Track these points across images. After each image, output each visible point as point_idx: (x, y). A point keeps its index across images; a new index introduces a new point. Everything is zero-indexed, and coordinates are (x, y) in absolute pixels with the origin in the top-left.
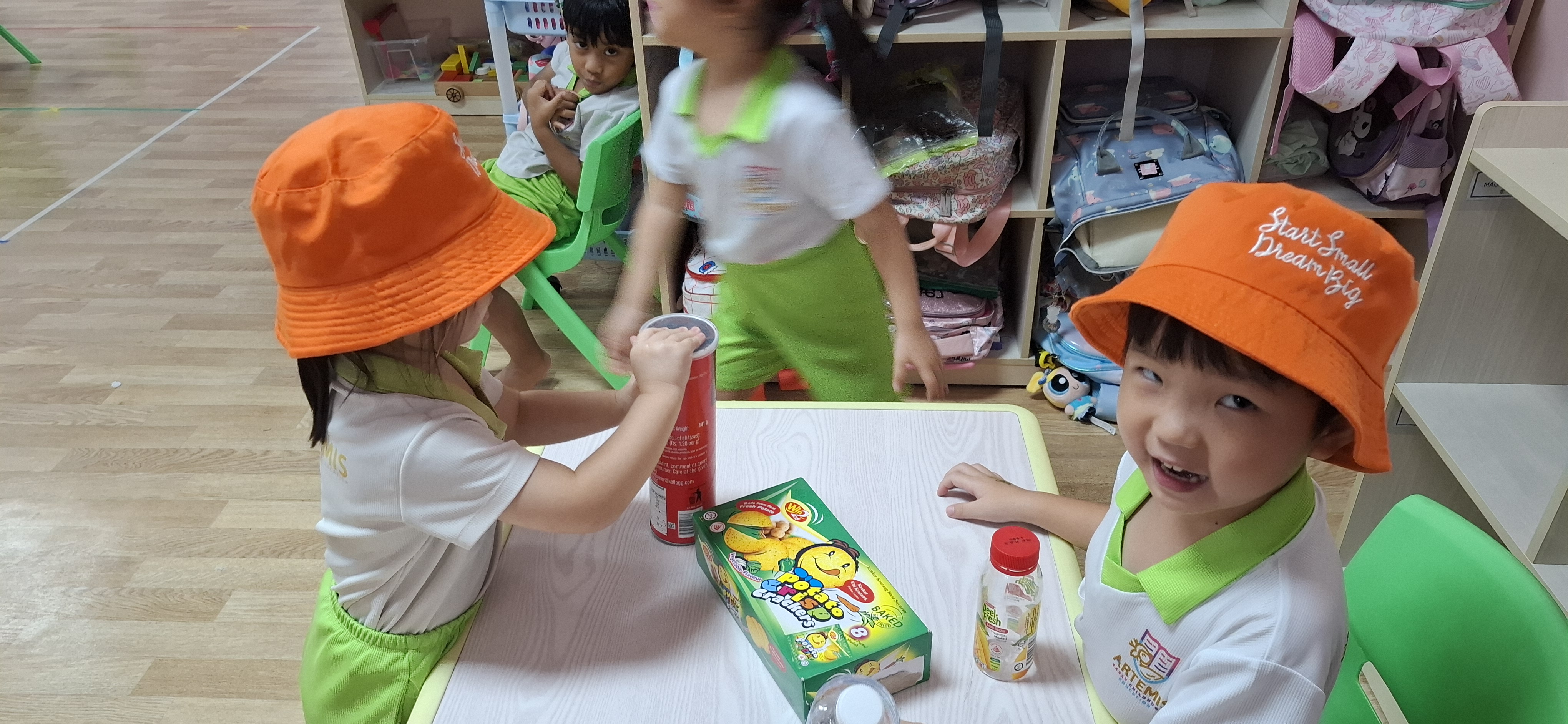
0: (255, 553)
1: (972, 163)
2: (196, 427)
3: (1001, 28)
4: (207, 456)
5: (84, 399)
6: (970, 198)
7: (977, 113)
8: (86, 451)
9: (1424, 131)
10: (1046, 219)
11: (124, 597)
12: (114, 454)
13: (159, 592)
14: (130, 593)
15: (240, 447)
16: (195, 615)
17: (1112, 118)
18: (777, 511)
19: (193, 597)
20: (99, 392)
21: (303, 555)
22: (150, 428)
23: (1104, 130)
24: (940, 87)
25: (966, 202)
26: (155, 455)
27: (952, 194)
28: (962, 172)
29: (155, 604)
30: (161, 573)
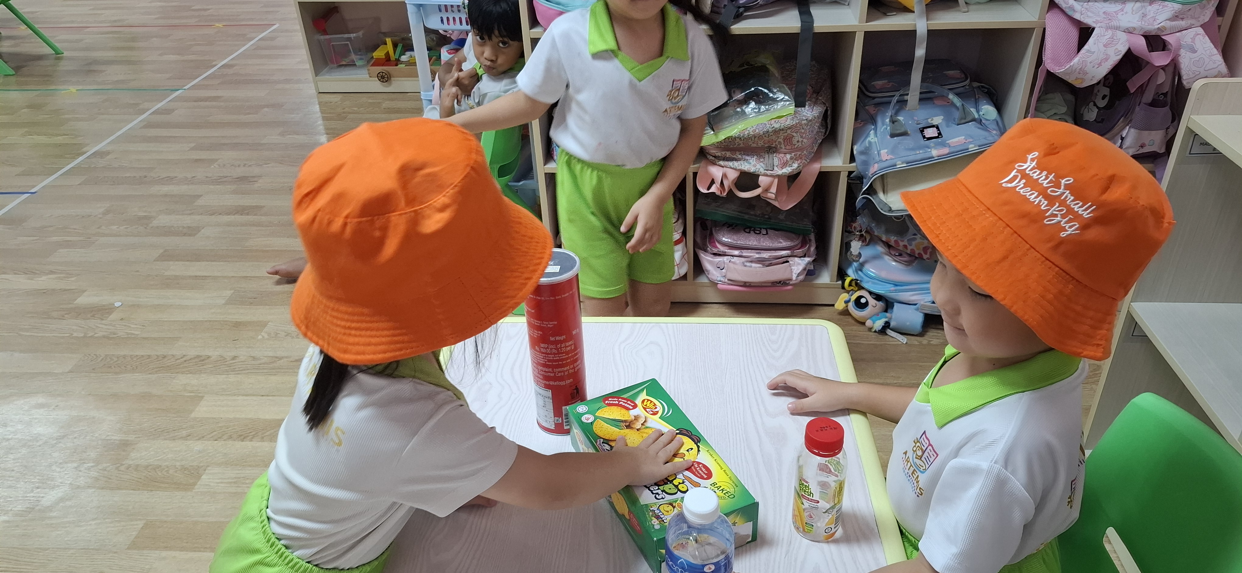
0: (225, 437)
1: (789, 128)
2: (180, 338)
3: (812, 22)
4: (188, 360)
5: (93, 316)
6: (788, 156)
7: (794, 89)
8: (95, 357)
9: (1152, 101)
10: (849, 172)
11: (123, 471)
12: (116, 359)
13: (150, 467)
14: (128, 469)
15: (214, 353)
16: (179, 486)
17: (901, 92)
18: (635, 406)
19: (176, 472)
20: (103, 311)
21: (262, 439)
22: (144, 338)
23: (895, 101)
24: (764, 69)
25: (785, 159)
26: (148, 360)
27: (774, 152)
28: (782, 135)
29: (147, 478)
30: (152, 453)
